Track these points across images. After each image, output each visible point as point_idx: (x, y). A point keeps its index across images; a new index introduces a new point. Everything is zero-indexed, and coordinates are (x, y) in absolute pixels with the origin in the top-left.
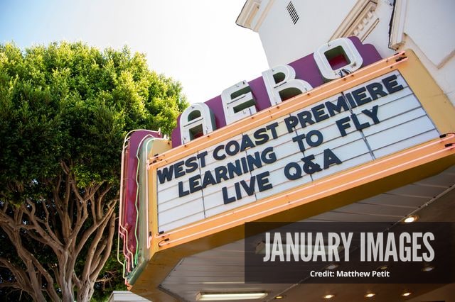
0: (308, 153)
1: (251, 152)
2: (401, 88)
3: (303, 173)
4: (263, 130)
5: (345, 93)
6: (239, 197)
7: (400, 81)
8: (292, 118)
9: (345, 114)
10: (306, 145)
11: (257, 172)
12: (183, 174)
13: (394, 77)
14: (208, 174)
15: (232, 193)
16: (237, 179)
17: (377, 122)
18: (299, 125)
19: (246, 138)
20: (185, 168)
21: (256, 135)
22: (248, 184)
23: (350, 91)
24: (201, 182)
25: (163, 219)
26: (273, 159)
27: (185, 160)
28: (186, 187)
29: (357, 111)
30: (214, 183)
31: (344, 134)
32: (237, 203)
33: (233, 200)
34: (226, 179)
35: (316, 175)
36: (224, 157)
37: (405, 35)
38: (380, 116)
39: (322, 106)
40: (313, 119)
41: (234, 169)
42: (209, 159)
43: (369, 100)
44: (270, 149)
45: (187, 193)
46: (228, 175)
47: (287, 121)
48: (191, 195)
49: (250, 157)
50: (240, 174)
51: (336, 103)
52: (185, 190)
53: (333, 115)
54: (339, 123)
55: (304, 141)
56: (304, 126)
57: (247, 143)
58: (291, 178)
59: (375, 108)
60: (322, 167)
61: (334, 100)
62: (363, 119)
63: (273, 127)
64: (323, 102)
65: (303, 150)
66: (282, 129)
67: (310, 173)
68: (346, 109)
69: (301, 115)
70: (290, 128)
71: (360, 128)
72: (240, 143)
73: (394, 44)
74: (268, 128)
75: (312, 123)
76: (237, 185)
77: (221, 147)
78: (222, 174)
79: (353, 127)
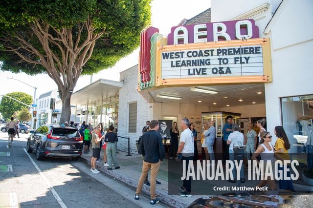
0: (222, 66)
1: (202, 58)
2: (260, 53)
3: (218, 73)
4: (208, 51)
5: (242, 47)
6: (194, 74)
7: (261, 50)
8: (220, 50)
9: (238, 56)
10: (222, 63)
11: (202, 67)
12: (173, 58)
13: (259, 48)
14: (184, 61)
15: (192, 72)
16: (195, 67)
17: (247, 63)
18: (221, 54)
19: (201, 52)
20: (174, 56)
21: (205, 52)
22: (198, 70)
23: (243, 47)
24: (180, 63)
25: (164, 74)
26: (209, 64)
27: (175, 52)
28: (174, 64)
29: (243, 56)
30: (185, 66)
31: (235, 63)
32: (193, 76)
33: (192, 74)
34: (190, 66)
35: (222, 75)
36: (191, 56)
37: (270, 31)
38: (249, 61)
39: (232, 49)
40: (227, 53)
41: (194, 63)
42: (185, 55)
43: (248, 53)
44: (209, 60)
45: (174, 66)
46: (191, 64)
47: (218, 50)
48: (175, 68)
49: (201, 60)
50: (196, 65)
51: (237, 50)
52: (173, 65)
53: (234, 54)
54: (235, 58)
55: (222, 61)
56: (223, 55)
57: (201, 54)
58: (214, 73)
59: (249, 57)
60: (225, 73)
61: (237, 48)
62: (244, 60)
63: (212, 51)
64: (233, 48)
65: (220, 64)
66: (215, 53)
67: (220, 73)
68: (240, 54)
69: (223, 50)
70: (218, 54)
71: (241, 63)
72: (198, 53)
73: (266, 32)
74: (210, 50)
75: (226, 55)
76: (194, 69)
77: (191, 52)
78: (189, 63)
79: (239, 62)
